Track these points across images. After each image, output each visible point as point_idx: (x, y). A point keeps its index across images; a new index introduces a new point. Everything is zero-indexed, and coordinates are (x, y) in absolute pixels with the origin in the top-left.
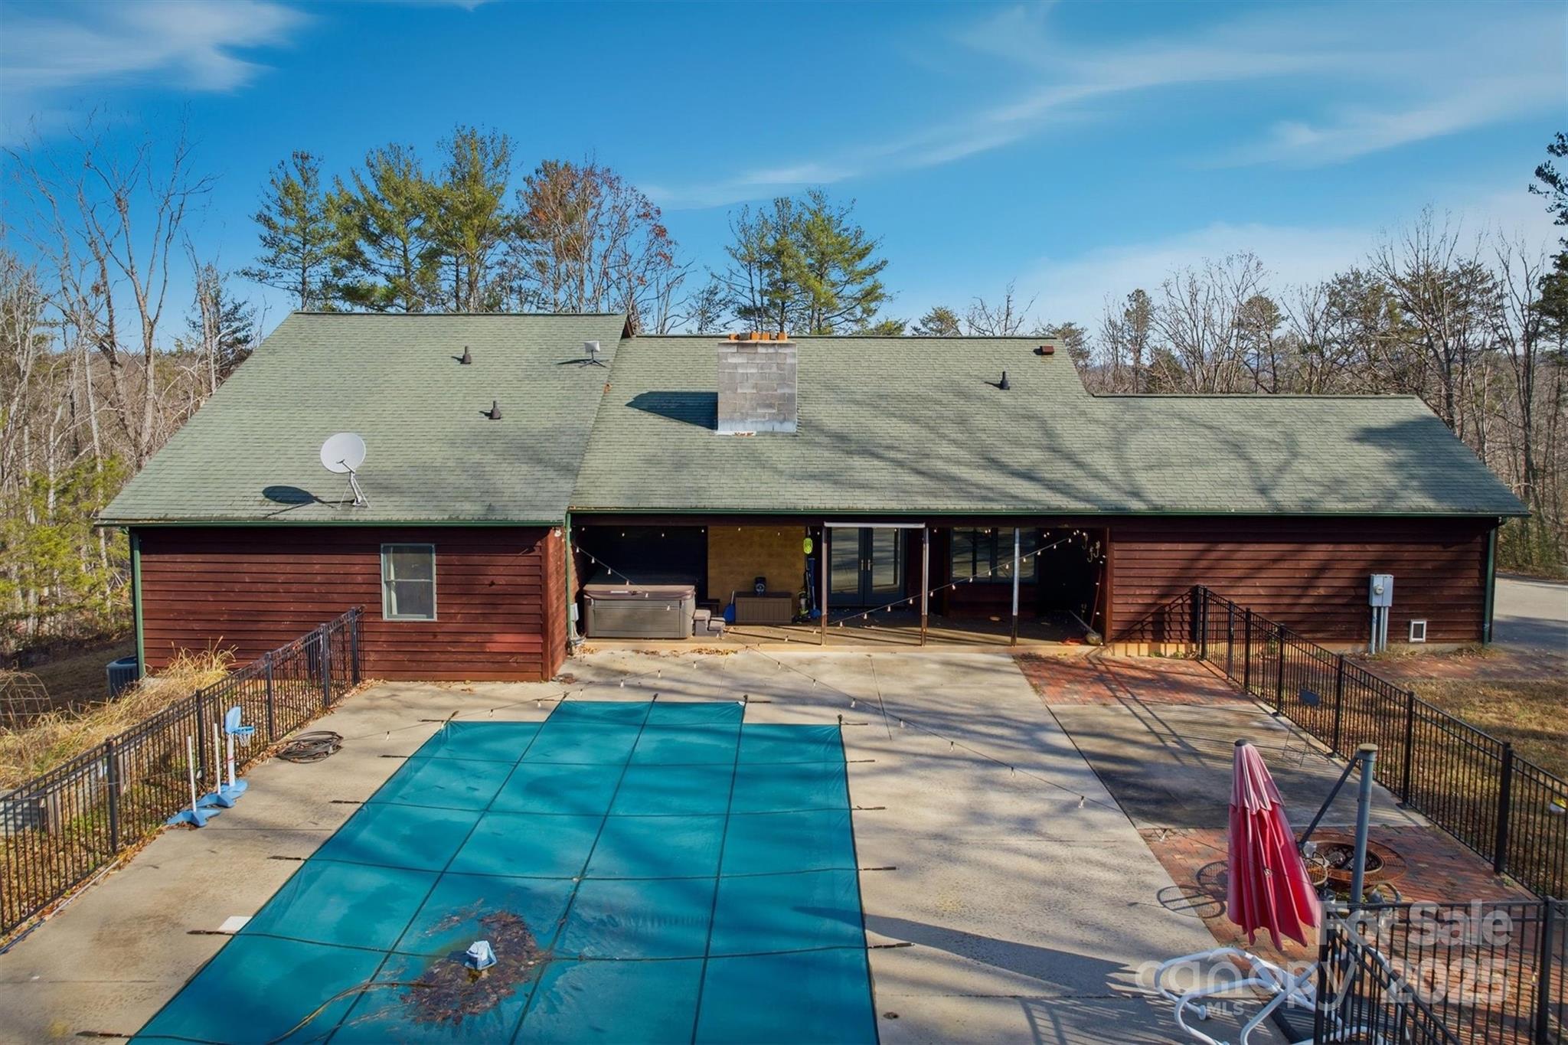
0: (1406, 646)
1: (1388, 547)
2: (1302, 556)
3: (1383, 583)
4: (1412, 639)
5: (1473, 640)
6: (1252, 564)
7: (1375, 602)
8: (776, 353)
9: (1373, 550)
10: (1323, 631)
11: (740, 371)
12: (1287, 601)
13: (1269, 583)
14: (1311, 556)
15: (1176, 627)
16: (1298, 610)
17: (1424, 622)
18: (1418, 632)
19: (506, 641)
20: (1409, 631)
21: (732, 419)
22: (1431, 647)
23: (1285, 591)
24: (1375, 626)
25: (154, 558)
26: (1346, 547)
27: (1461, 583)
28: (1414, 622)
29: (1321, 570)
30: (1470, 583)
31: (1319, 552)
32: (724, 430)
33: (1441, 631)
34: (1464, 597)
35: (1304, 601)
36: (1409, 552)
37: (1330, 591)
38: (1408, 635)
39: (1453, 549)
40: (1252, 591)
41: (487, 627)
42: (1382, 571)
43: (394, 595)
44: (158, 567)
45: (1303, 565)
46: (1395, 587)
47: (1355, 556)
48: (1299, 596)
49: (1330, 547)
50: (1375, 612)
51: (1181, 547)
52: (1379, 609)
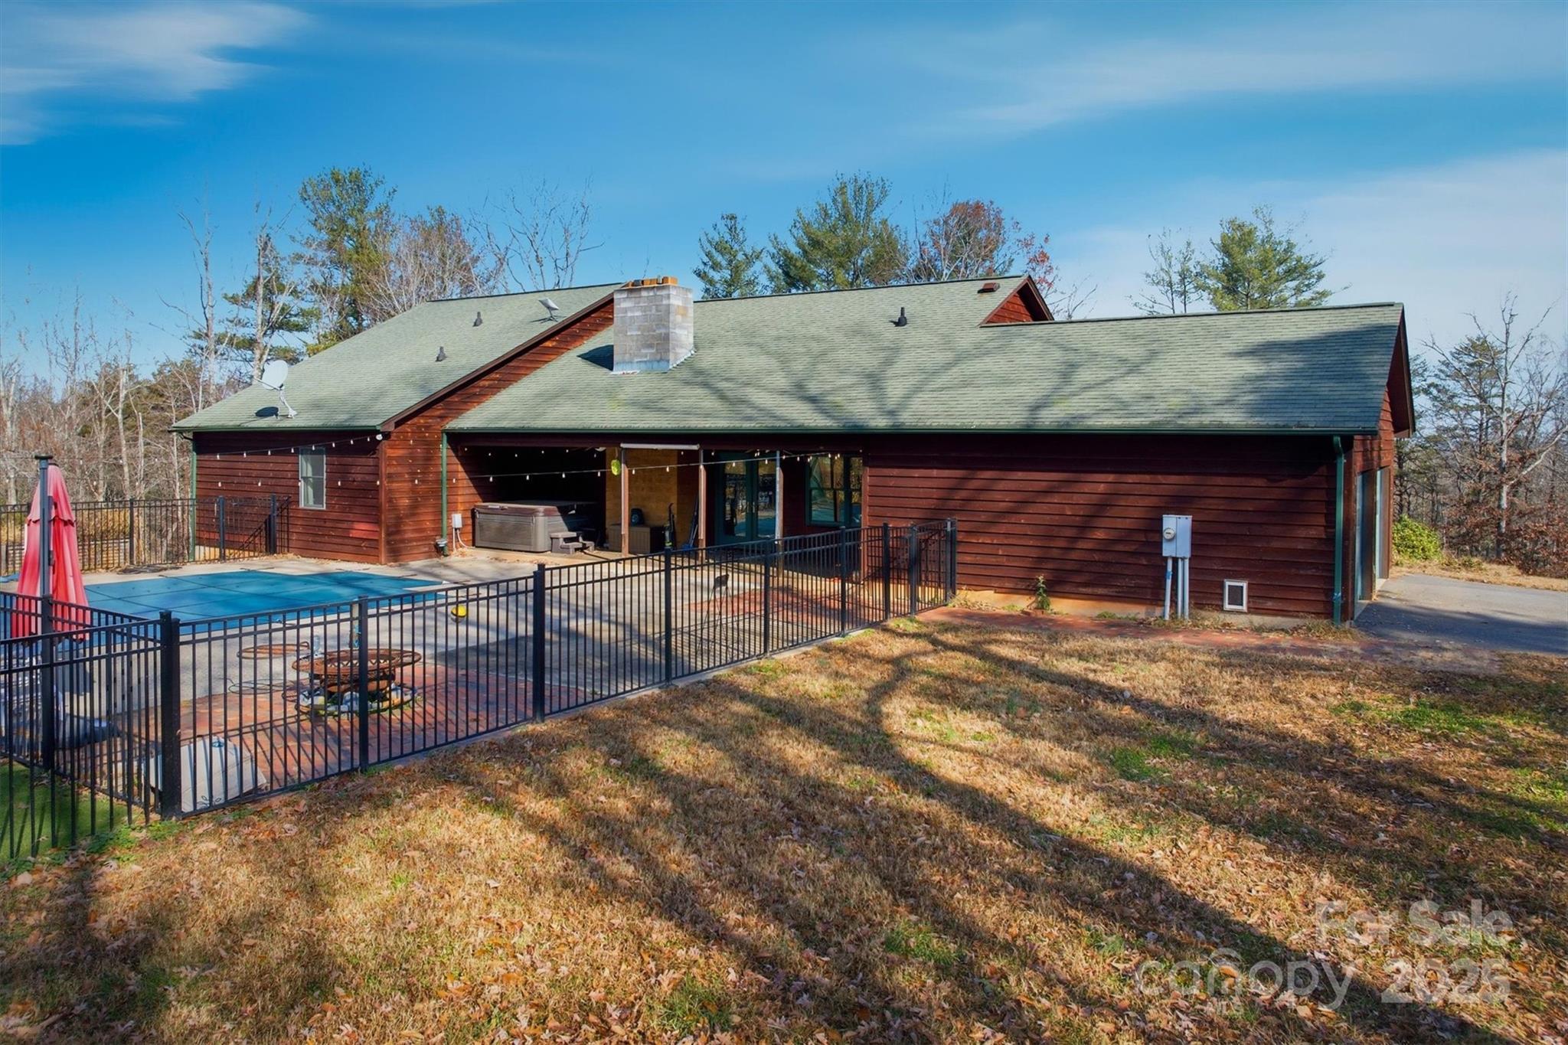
0: (1216, 614)
1: (1188, 479)
2: (1076, 488)
3: (1177, 528)
4: (1227, 607)
5: (1318, 614)
6: (1018, 497)
7: (1168, 550)
8: (655, 295)
9: (1171, 482)
10: (1106, 586)
11: (629, 314)
12: (1062, 543)
13: (1038, 520)
14: (1087, 488)
15: (933, 567)
16: (1074, 555)
17: (1244, 585)
18: (1236, 596)
19: (361, 529)
20: (1222, 595)
21: (624, 362)
22: (1258, 620)
23: (1055, 531)
24: (1169, 582)
25: (206, 457)
26: (1131, 478)
27: (1302, 533)
28: (1228, 583)
29: (1102, 507)
30: (1313, 533)
31: (1099, 484)
32: (617, 371)
33: (1271, 598)
34: (1304, 552)
35: (1081, 545)
36: (1220, 485)
37: (1113, 535)
38: (1222, 600)
39: (1284, 484)
40: (1018, 530)
41: (351, 517)
42: (1180, 511)
43: (310, 491)
44: (208, 464)
45: (1076, 498)
46: (1194, 533)
47: (1146, 489)
48: (1075, 539)
49: (1111, 478)
50: (1170, 563)
51: (935, 473)
52: (1175, 560)
